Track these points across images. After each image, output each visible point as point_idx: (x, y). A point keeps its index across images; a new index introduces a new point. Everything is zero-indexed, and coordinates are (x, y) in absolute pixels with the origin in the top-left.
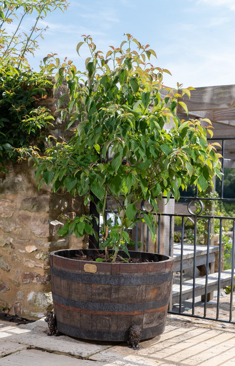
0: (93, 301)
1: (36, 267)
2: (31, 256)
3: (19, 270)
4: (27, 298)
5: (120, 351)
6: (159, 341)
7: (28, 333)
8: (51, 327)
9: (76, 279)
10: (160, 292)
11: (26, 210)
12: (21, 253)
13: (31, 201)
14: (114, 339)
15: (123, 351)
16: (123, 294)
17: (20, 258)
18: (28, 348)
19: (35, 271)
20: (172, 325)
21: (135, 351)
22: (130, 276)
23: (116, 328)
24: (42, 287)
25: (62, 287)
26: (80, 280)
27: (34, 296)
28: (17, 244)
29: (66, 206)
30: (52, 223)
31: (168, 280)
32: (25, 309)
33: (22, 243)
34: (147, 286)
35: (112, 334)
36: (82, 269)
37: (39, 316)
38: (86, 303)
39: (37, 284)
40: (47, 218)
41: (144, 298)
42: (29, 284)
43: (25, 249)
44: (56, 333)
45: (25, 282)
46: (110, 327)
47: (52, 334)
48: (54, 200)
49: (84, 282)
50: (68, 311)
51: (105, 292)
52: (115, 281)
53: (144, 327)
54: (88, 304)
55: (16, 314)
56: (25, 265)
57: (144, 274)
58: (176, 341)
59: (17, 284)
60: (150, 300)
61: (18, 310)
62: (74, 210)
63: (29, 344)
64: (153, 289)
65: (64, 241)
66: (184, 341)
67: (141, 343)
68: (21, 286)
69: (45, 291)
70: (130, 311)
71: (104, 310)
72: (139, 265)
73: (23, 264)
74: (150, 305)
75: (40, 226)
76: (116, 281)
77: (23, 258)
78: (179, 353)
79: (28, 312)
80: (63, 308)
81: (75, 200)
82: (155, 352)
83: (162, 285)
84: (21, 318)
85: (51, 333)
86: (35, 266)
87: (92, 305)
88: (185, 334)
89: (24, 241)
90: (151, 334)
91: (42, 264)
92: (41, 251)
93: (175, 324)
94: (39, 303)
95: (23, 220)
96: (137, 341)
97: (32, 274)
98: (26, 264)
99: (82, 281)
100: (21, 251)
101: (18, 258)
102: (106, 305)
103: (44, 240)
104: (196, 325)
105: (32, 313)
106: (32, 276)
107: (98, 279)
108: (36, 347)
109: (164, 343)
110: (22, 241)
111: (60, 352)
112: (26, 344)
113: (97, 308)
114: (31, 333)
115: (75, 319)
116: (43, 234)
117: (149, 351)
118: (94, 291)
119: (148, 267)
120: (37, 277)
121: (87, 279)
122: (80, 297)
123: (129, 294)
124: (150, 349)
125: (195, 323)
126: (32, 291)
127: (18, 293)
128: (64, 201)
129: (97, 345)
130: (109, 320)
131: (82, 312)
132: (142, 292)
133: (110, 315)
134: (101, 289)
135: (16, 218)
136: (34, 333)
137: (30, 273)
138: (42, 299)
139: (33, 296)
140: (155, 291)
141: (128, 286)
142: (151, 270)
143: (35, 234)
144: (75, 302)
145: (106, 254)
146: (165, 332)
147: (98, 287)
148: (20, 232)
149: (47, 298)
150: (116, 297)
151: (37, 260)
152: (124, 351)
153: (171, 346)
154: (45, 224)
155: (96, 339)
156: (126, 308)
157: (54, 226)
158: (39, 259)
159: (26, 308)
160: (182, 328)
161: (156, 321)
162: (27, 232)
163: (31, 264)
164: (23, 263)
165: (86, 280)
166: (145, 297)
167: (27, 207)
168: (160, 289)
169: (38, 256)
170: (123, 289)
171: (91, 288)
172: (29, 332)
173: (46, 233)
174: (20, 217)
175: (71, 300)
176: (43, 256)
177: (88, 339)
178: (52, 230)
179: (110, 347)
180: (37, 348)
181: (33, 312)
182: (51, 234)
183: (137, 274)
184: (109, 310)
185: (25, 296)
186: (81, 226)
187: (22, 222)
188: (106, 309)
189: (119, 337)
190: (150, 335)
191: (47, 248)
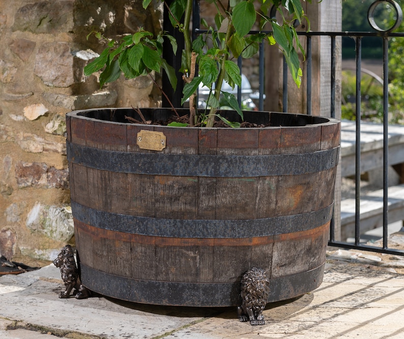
0: (158, 216)
1: (47, 150)
2: (36, 126)
3: (11, 160)
4: (26, 219)
5: (220, 328)
6: (311, 305)
7: (17, 294)
8: (68, 279)
9: (121, 167)
10: (309, 194)
11: (25, 29)
12: (15, 122)
13: (36, 11)
14: (207, 303)
15: (227, 330)
16: (225, 197)
17: (12, 134)
18: (9, 328)
19: (44, 159)
20: (340, 271)
21: (255, 328)
22: (241, 157)
23: (211, 276)
24: (58, 193)
25: (90, 187)
26: (130, 168)
27: (42, 213)
28: (7, 103)
29: (112, 20)
30: (79, 55)
31: (328, 167)
32: (21, 242)
33: (16, 101)
34: (280, 179)
35: (203, 290)
36: (133, 143)
37: (51, 257)
38: (142, 221)
39: (47, 188)
40: (69, 44)
41: (273, 206)
42: (31, 188)
43: (22, 114)
44: (79, 292)
45: (23, 185)
46: (197, 274)
47: (71, 293)
48: (83, 6)
49: (138, 172)
50: (105, 239)
51: (186, 194)
52: (207, 169)
53: (275, 274)
54: (147, 223)
55: (4, 255)
56: (22, 147)
57: (271, 153)
58: (349, 306)
59: (6, 189)
60: (287, 212)
61: (6, 245)
62: (129, 29)
63: (14, 317)
64: (295, 187)
65: (107, 96)
66: (366, 304)
67: (270, 310)
68: (15, 193)
69: (65, 203)
70: (243, 236)
71: (184, 235)
72: (260, 132)
73: (20, 146)
74: (288, 223)
75: (54, 63)
76: (210, 168)
77: (19, 133)
78: (354, 331)
79: (27, 249)
80: (93, 233)
81: (131, 8)
82: (299, 330)
83: (313, 177)
84: (13, 262)
85: (68, 293)
86: (44, 149)
87: (157, 225)
88: (368, 290)
89: (21, 95)
90: (291, 288)
91: (59, 144)
92: (56, 115)
93: (346, 270)
94: (50, 229)
95: (18, 51)
96: (259, 306)
97: (38, 166)
98: (24, 144)
99: (132, 170)
100: (14, 118)
101: (9, 133)
102: (188, 224)
103: (62, 92)
104: (392, 270)
105: (36, 252)
106: (37, 171)
107: (169, 164)
108: (28, 324)
109: (322, 310)
110: (18, 95)
111: (81, 334)
112: (6, 319)
113: (168, 232)
114: (23, 292)
115: (118, 259)
116: (60, 79)
117: (286, 328)
118: (161, 192)
119: (280, 137)
120: (47, 172)
121: (144, 164)
122: (129, 208)
123: (239, 198)
124: (289, 324)
125: (389, 266)
126: (37, 203)
127: (8, 209)
128: (106, 9)
129: (169, 317)
130: (196, 257)
131: (133, 240)
132: (269, 193)
133: (198, 247)
134: (176, 187)
135: (4, 47)
136: (29, 294)
137: (34, 164)
138: (58, 221)
139: (39, 214)
140: (299, 192)
141: (237, 179)
142: (287, 144)
143: (45, 79)
144: (118, 218)
145: (191, 114)
146: (323, 285)
147: (169, 183)
148: (13, 77)
149: (68, 218)
150: (211, 204)
151: (48, 135)
152: (229, 330)
153: (337, 315)
154: (64, 58)
155: (165, 303)
156: (233, 229)
157: (84, 61)
158: (53, 134)
159: (25, 240)
160: (362, 277)
161: (302, 260)
162: (27, 76)
163: (36, 145)
164: (19, 143)
165: (143, 168)
166: (276, 204)
167: (28, 23)
168: (309, 188)
169: (50, 127)
170: (225, 187)
171: (154, 184)
172: (20, 292)
173: (67, 76)
174: (13, 45)
175: (111, 215)
176: (60, 126)
177: (149, 303)
178: (80, 71)
179: (199, 321)
180: (31, 327)
181: (39, 249)
182: (77, 78)
183: (256, 152)
184: (194, 235)
185: (23, 215)
186: (136, 53)
187: (18, 55)
188: (189, 233)
189: (218, 296)
190: (289, 292)
191: (70, 108)
